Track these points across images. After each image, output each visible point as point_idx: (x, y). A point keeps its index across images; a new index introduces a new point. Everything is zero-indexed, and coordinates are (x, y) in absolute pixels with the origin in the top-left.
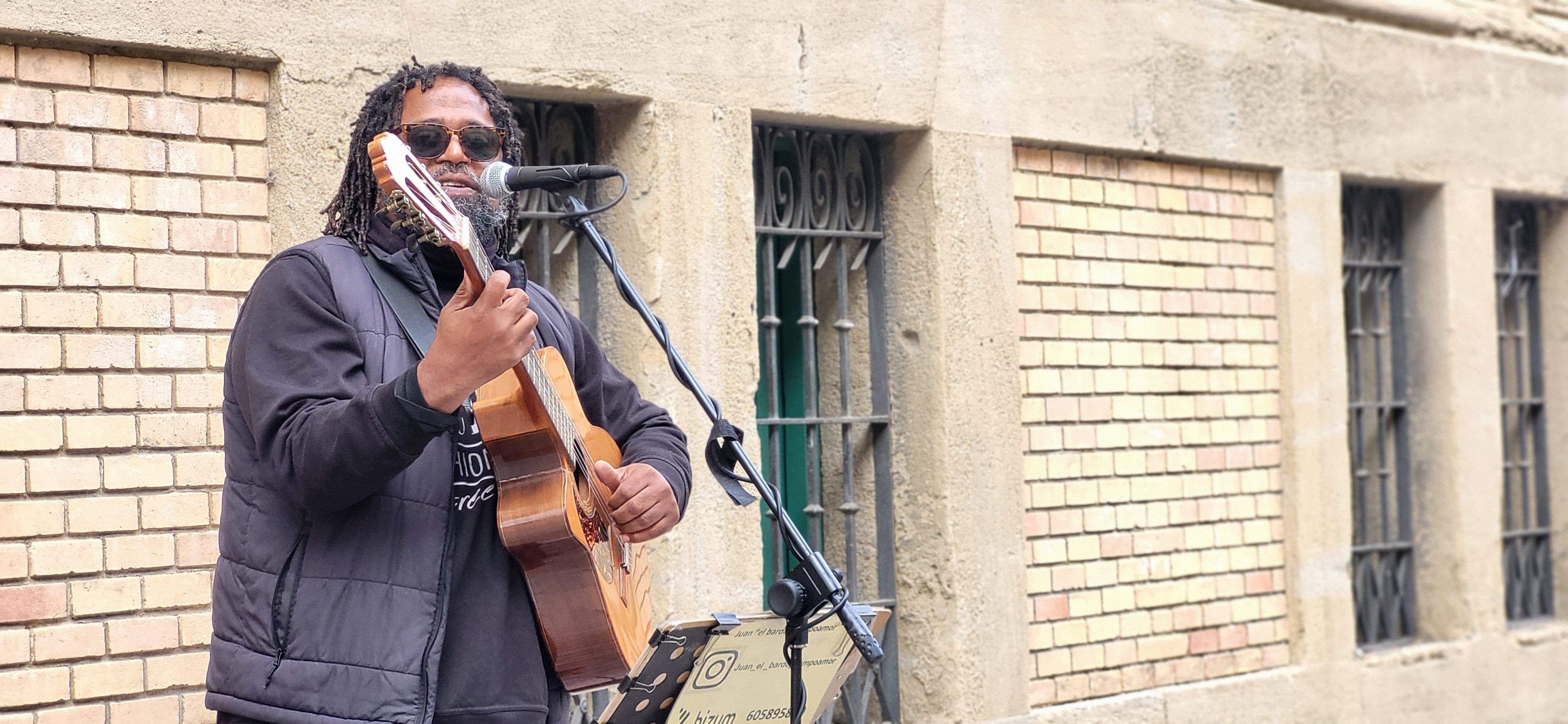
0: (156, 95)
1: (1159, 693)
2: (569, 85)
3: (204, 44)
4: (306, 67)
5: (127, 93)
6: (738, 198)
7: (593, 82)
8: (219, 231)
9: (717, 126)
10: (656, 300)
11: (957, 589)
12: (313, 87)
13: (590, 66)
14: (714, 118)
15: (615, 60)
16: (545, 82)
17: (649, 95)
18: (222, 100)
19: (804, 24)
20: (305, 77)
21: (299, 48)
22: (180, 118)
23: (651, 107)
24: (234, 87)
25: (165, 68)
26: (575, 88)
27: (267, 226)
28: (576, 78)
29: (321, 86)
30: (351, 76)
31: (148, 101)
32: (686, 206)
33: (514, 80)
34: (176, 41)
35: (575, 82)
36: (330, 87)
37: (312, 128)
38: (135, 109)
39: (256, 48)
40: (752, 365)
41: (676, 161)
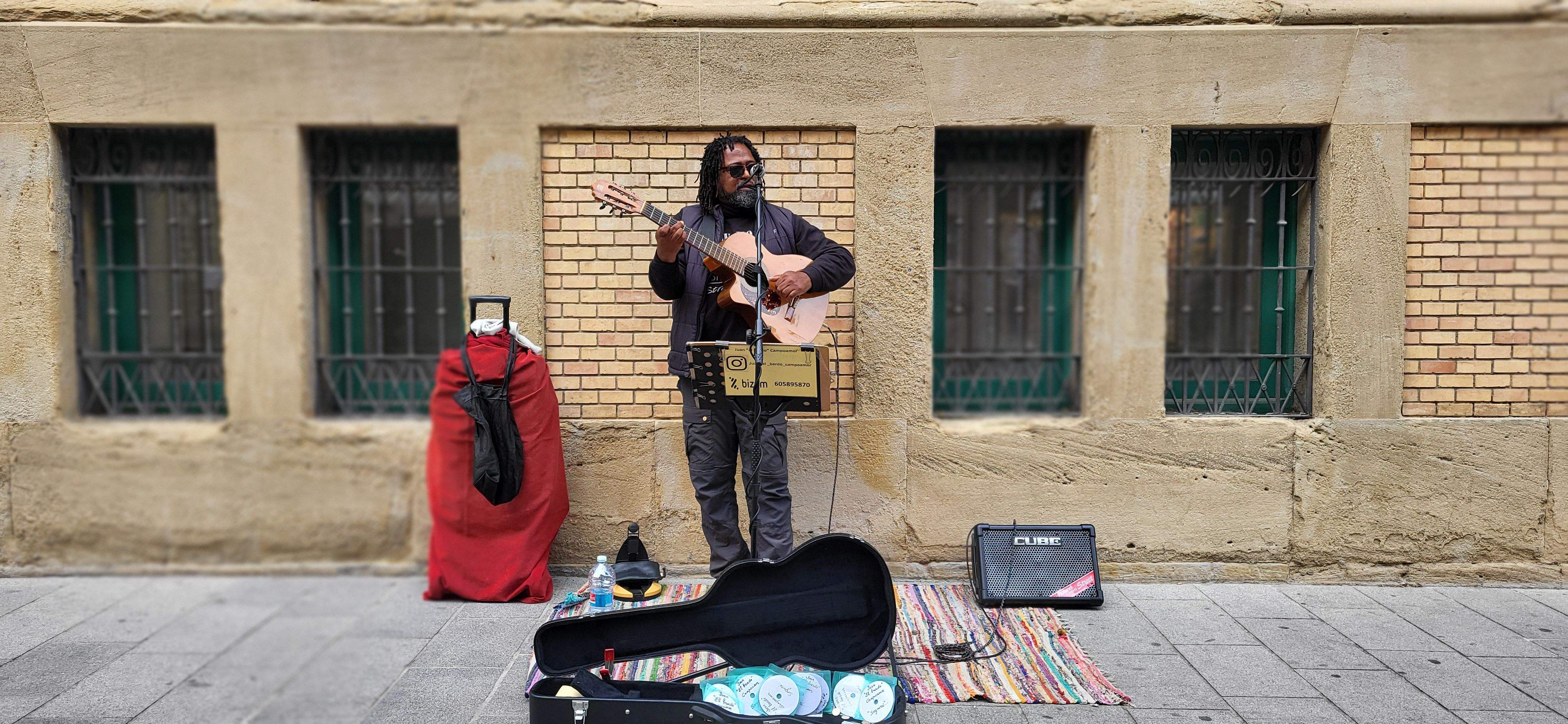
0: (797, 144)
1: (1544, 420)
2: (1036, 123)
3: (815, 123)
4: (869, 128)
5: (782, 144)
6: (1157, 167)
7: (1053, 121)
8: (826, 194)
9: (1145, 135)
10: (1093, 215)
11: (1332, 352)
12: (873, 136)
13: (1051, 114)
14: (1142, 132)
15: (1069, 110)
16: (1018, 124)
17: (1093, 123)
18: (832, 143)
19: (1219, 81)
20: (868, 132)
21: (866, 121)
22: (807, 151)
23: (1094, 130)
24: (836, 138)
25: (800, 134)
26: (1039, 125)
27: (853, 190)
28: (1041, 120)
29: (878, 135)
30: (895, 130)
31: (791, 147)
32: (1118, 172)
33: (997, 124)
34: (804, 124)
35: (1039, 122)
36: (883, 135)
37: (872, 151)
38: (784, 150)
39: (842, 122)
40: (1162, 242)
41: (1111, 152)
